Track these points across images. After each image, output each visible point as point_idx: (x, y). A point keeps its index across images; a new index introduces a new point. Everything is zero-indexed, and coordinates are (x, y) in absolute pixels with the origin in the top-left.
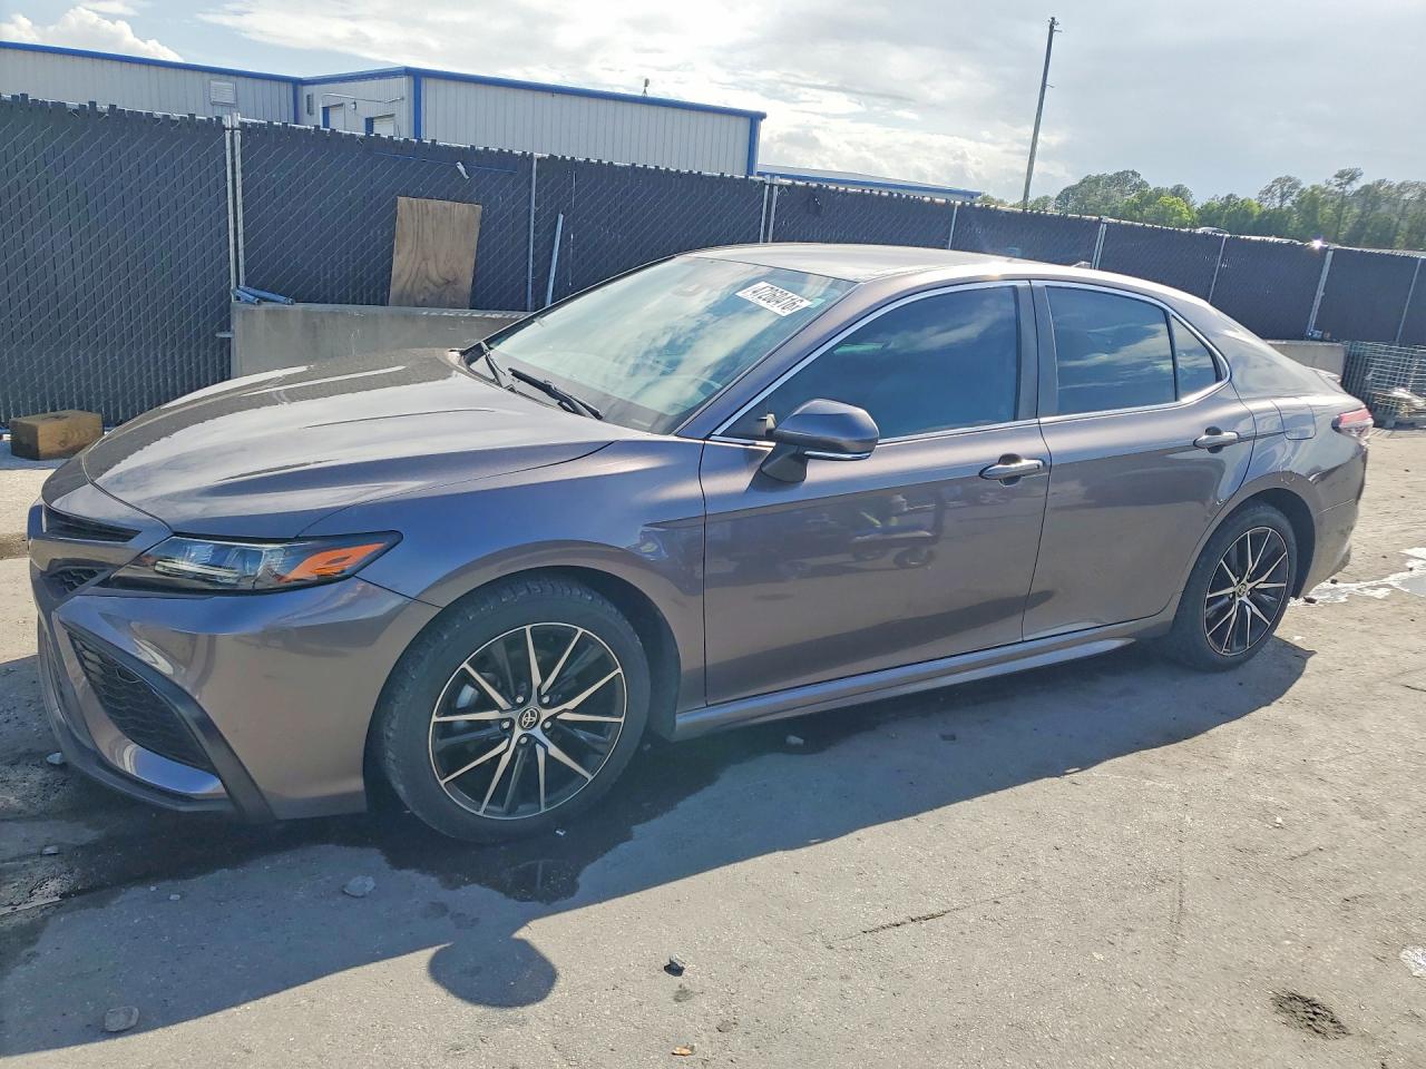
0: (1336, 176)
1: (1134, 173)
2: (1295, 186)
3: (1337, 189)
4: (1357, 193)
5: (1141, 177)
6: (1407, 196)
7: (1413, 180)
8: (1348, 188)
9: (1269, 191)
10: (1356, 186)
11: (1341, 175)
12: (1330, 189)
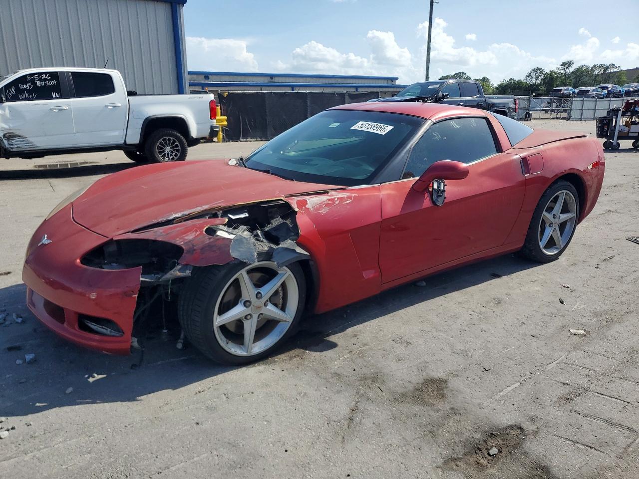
0: (562, 65)
1: (463, 73)
2: (542, 72)
3: (562, 72)
4: (573, 73)
5: (467, 75)
6: (596, 72)
7: (599, 63)
8: (567, 70)
9: (530, 75)
10: (571, 69)
11: (564, 64)
12: (559, 71)
